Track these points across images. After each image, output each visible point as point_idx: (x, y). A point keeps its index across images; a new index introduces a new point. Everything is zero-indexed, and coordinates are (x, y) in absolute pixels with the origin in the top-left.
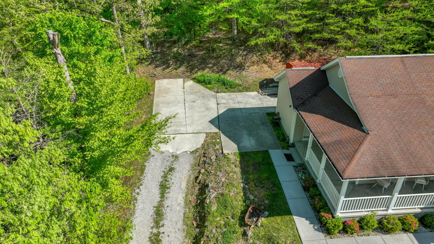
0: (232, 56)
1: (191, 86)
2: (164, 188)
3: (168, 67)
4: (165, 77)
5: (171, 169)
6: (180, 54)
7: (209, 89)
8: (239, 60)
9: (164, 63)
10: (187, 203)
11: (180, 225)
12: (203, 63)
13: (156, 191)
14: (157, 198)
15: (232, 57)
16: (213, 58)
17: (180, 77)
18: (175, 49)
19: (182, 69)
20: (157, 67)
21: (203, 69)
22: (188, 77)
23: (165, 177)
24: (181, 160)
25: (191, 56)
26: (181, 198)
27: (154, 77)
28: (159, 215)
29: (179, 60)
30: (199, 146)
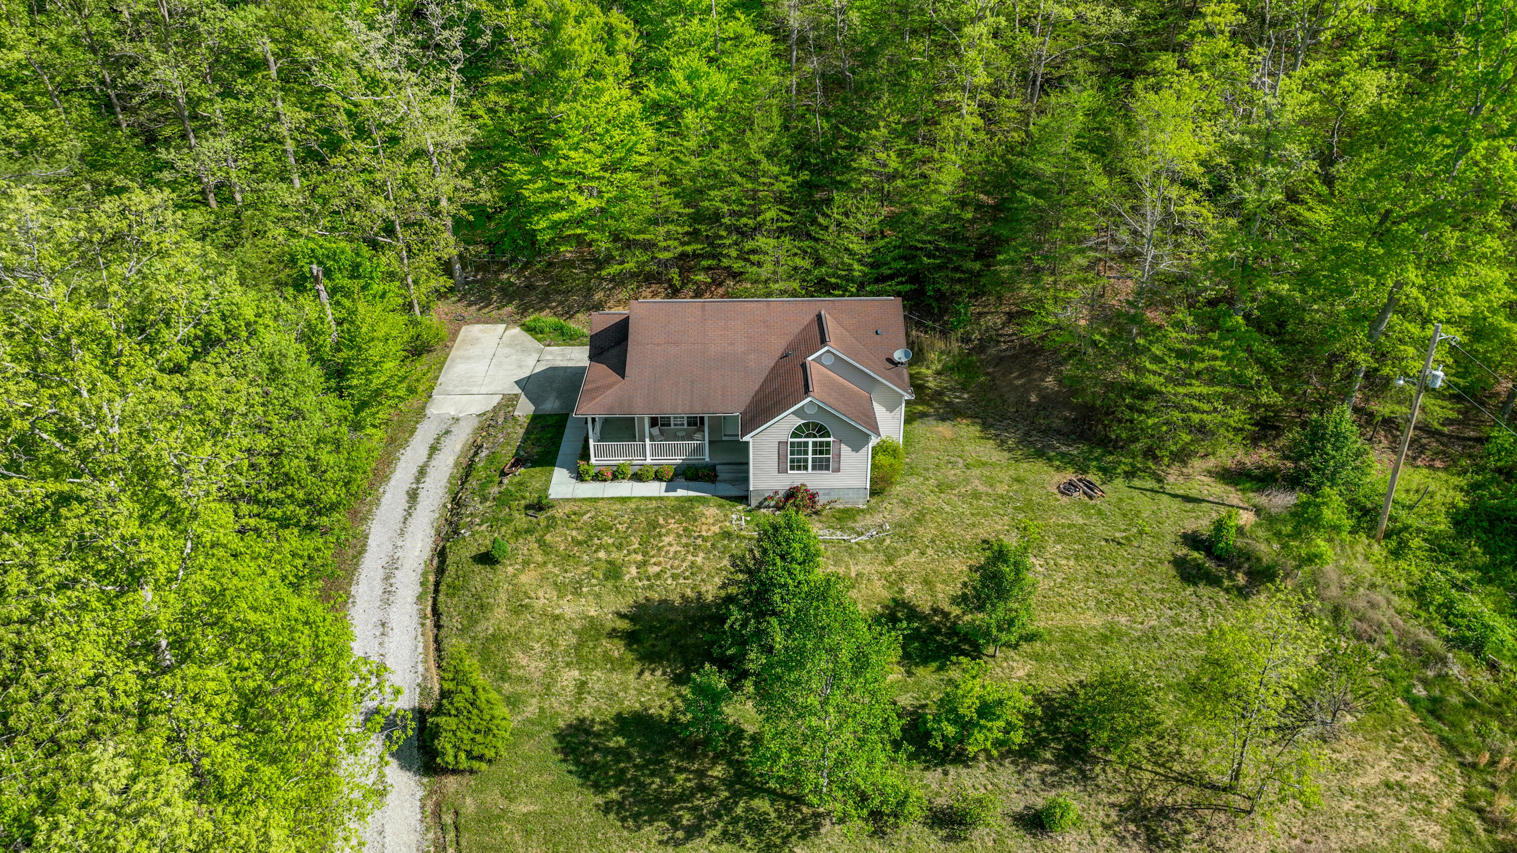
0: (590, 289)
1: (514, 336)
2: (434, 449)
3: (486, 306)
4: (479, 322)
5: (447, 432)
6: (513, 284)
7: (539, 340)
8: (598, 296)
9: (482, 299)
10: (457, 464)
11: (444, 482)
12: (544, 301)
13: (424, 453)
14: (424, 458)
15: (589, 291)
16: (558, 292)
17: (502, 321)
18: (506, 276)
19: (510, 309)
20: (470, 304)
21: (541, 309)
22: (515, 322)
23: (438, 440)
24: (462, 423)
25: (530, 287)
26: (451, 461)
27: (461, 320)
28: (422, 472)
29: (508, 294)
30: (490, 408)
